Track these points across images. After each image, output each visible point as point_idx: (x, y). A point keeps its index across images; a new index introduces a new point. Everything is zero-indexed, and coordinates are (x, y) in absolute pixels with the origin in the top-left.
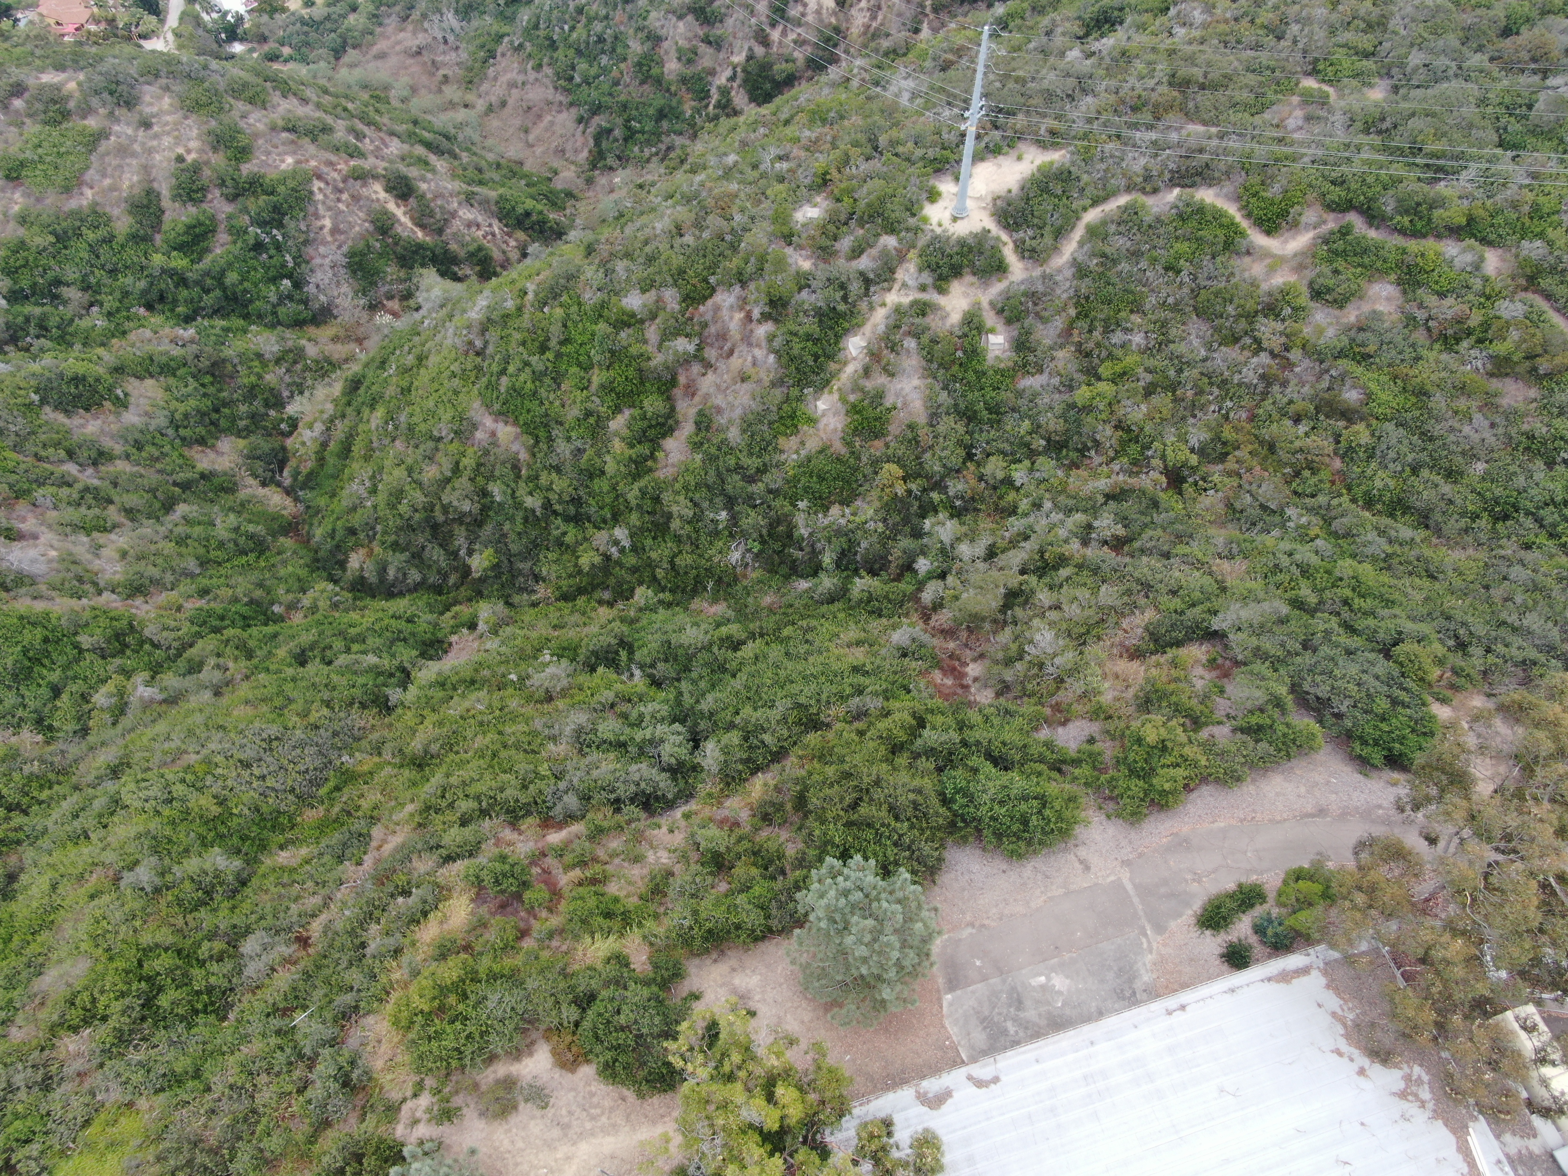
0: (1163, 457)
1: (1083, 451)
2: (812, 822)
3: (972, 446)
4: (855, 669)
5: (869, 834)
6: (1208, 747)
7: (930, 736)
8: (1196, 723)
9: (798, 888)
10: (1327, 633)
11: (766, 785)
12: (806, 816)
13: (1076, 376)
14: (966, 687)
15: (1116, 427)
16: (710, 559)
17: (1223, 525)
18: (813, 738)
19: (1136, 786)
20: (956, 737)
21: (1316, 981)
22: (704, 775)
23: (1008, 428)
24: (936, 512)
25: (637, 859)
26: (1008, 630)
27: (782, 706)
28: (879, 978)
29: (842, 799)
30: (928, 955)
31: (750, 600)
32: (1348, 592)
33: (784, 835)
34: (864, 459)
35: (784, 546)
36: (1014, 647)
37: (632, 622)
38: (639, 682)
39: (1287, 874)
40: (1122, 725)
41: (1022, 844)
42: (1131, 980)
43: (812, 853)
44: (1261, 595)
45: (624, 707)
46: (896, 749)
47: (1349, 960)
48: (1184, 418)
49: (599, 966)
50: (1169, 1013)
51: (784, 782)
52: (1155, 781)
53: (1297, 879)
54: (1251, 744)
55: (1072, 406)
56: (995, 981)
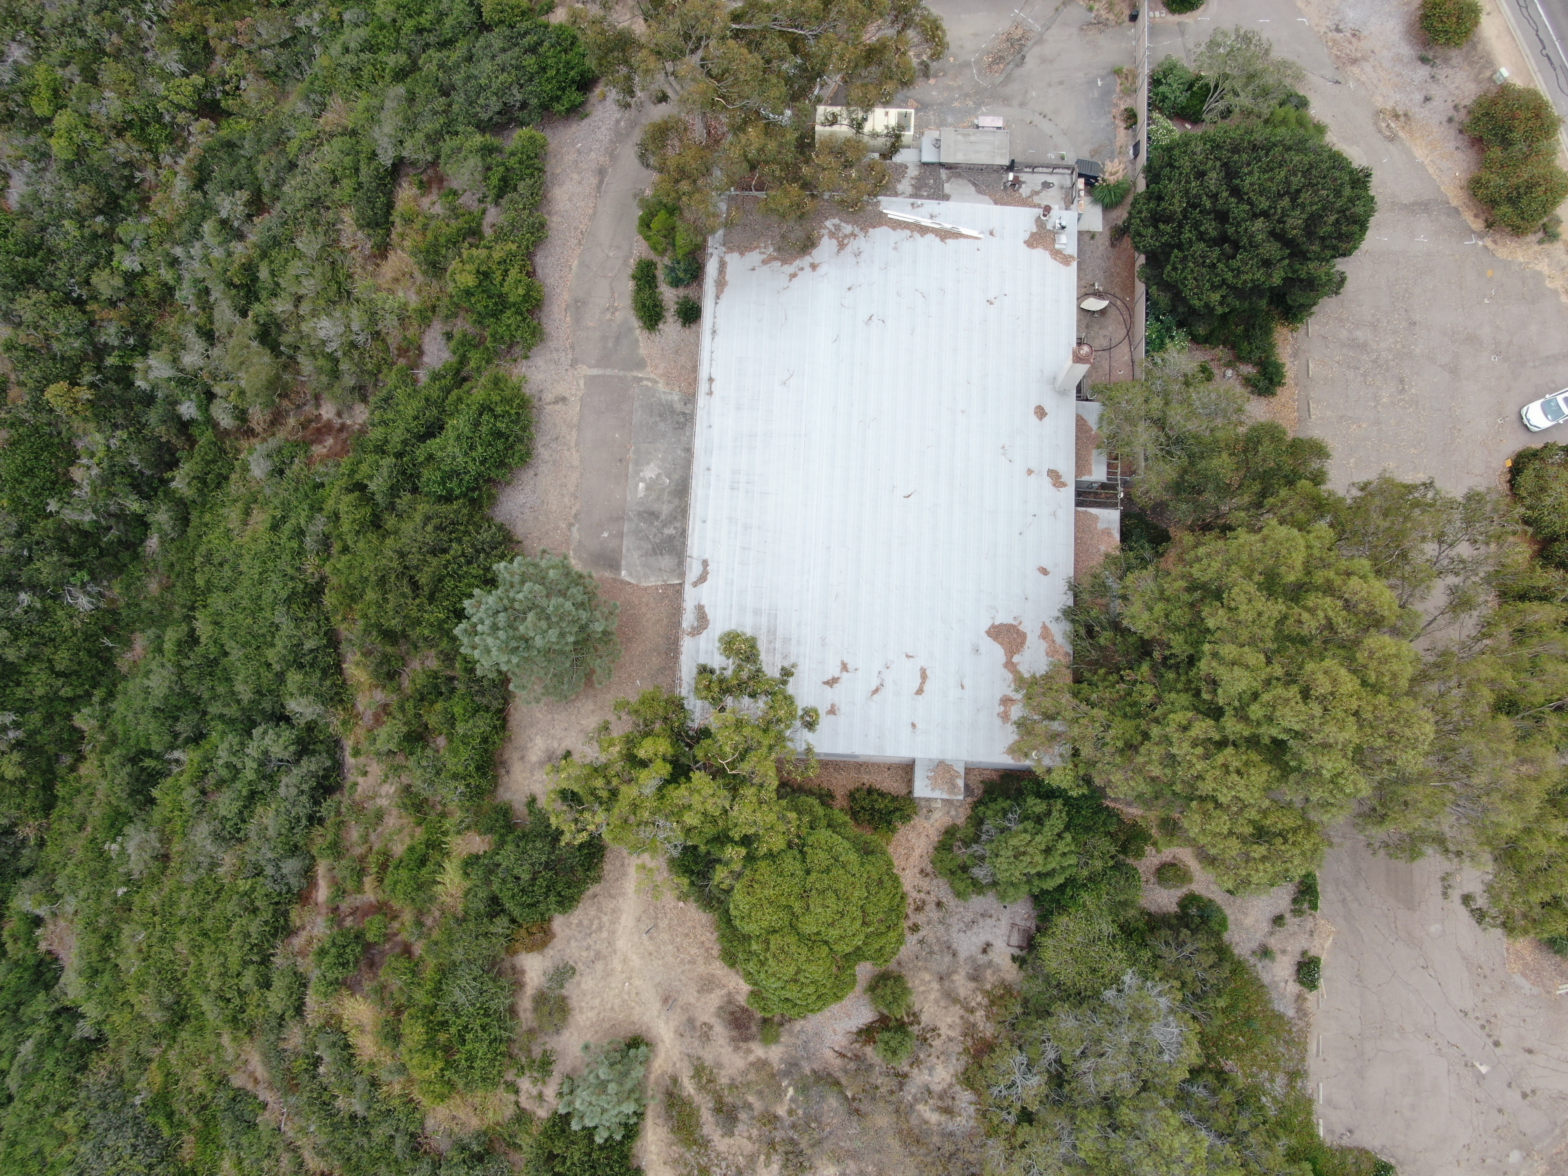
0: (180, 108)
1: (130, 184)
2: (414, 634)
3: (68, 294)
4: (275, 527)
5: (449, 583)
6: (501, 235)
7: (377, 485)
8: (474, 233)
9: (472, 670)
10: (441, 66)
11: (357, 664)
12: (406, 636)
13: (33, 141)
14: (343, 428)
15: (119, 134)
16: (75, 632)
17: (284, 94)
18: (329, 599)
19: (509, 318)
20: (390, 460)
21: (733, 260)
22: (321, 722)
23: (63, 245)
24: (131, 368)
25: (380, 816)
26: (300, 358)
27: (281, 617)
28: (583, 628)
29: (404, 595)
30: (581, 576)
31: (145, 605)
32: (410, 23)
33: (416, 664)
34: (26, 416)
35: (96, 545)
36: (321, 362)
37: (113, 741)
38: (187, 756)
39: (641, 233)
40: (446, 300)
41: (519, 447)
42: (673, 411)
43: (444, 644)
44: (375, 102)
45: (211, 781)
46: (376, 523)
47: (729, 225)
48: (143, 62)
49: (468, 884)
50: (710, 393)
51: (362, 646)
52: (512, 300)
53: (648, 226)
54: (515, 195)
55: (69, 166)
56: (626, 527)
